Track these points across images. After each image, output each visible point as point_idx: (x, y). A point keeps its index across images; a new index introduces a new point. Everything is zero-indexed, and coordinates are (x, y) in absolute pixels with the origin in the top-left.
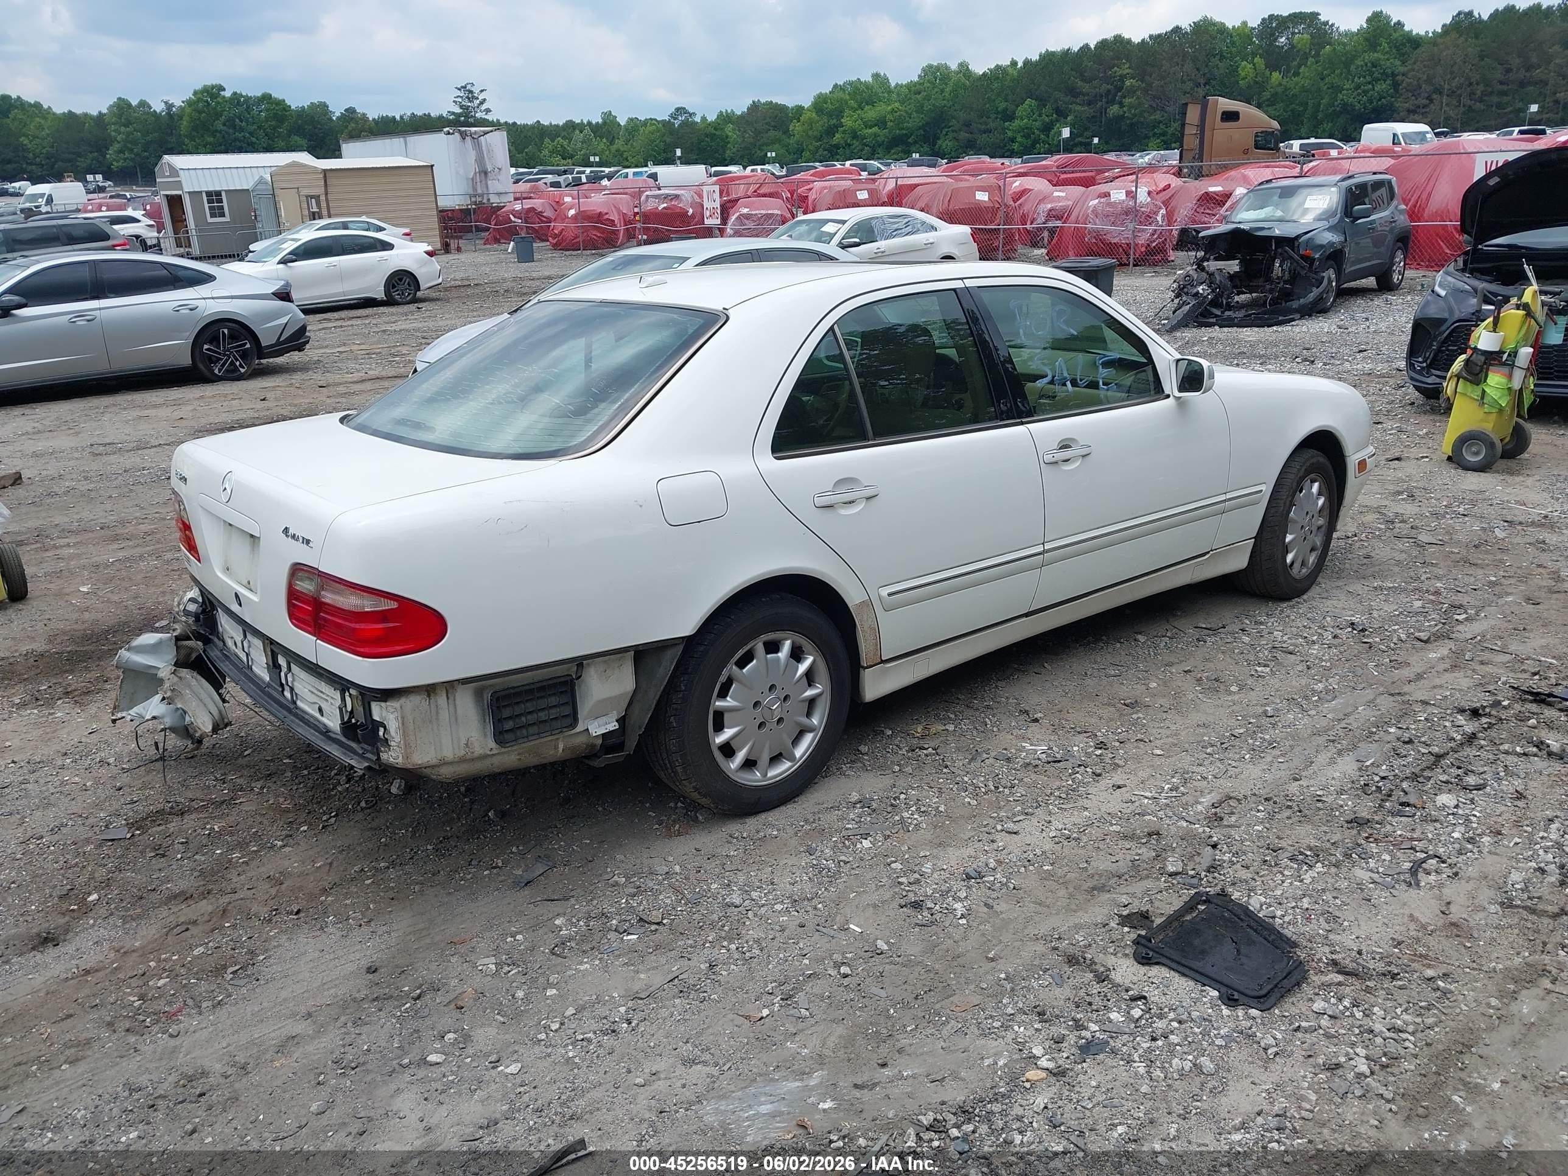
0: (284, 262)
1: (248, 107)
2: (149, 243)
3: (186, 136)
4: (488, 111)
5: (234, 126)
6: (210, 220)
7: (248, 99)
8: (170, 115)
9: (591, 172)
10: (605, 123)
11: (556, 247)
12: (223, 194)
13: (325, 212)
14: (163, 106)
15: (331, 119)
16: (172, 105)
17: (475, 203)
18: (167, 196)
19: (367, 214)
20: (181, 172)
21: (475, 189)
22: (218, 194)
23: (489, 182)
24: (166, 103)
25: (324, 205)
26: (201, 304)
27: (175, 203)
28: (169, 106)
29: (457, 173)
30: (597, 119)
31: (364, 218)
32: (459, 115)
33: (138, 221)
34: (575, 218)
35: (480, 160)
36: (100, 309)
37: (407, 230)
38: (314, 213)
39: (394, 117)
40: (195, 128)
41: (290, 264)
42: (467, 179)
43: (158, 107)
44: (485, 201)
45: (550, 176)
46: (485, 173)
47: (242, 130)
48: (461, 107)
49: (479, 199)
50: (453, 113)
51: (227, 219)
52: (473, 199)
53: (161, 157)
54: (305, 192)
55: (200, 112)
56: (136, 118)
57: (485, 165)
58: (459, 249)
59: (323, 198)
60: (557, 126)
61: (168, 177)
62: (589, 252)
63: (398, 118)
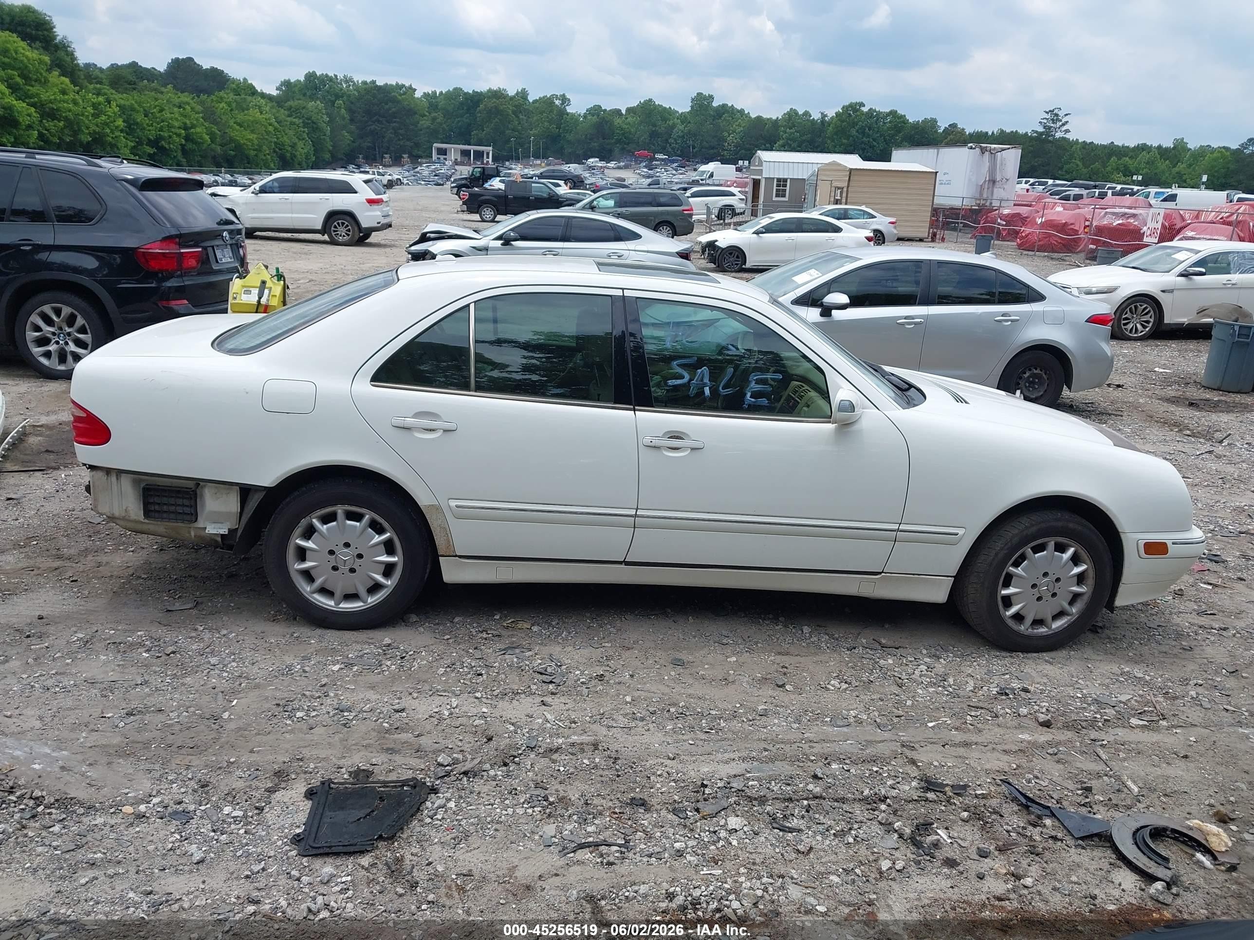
0: (757, 233)
1: (877, 120)
2: (738, 211)
3: (829, 138)
4: (1067, 131)
5: (863, 133)
6: (774, 199)
7: (879, 113)
8: (823, 121)
9: (1122, 188)
10: (1174, 148)
11: (1020, 246)
12: (789, 181)
13: (844, 200)
14: (820, 116)
15: (936, 132)
16: (826, 116)
17: (978, 205)
18: (754, 179)
19: (867, 204)
20: (764, 164)
21: (981, 194)
22: (785, 180)
23: (995, 190)
24: (822, 114)
25: (844, 195)
26: (626, 253)
27: (756, 183)
28: (824, 116)
29: (970, 180)
30: (1168, 143)
31: (863, 208)
32: (1041, 134)
33: (734, 195)
34: (1043, 225)
35: (992, 170)
36: (563, 248)
37: (893, 220)
38: (837, 200)
39: (987, 133)
40: (836, 134)
41: (760, 235)
42: (977, 185)
43: (816, 116)
44: (988, 204)
45: (1077, 189)
46: (993, 182)
47: (868, 136)
48: (1044, 127)
49: (982, 202)
50: (1036, 132)
51: (786, 199)
52: (978, 202)
53: (756, 151)
54: (835, 184)
55: (843, 121)
56: (799, 123)
57: (995, 175)
58: (943, 240)
59: (845, 189)
60: (1128, 147)
61: (757, 166)
62: (1043, 254)
63: (990, 133)
